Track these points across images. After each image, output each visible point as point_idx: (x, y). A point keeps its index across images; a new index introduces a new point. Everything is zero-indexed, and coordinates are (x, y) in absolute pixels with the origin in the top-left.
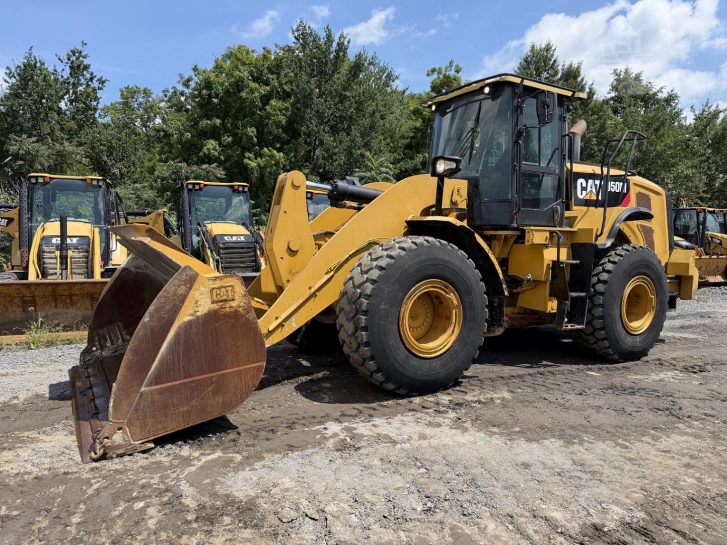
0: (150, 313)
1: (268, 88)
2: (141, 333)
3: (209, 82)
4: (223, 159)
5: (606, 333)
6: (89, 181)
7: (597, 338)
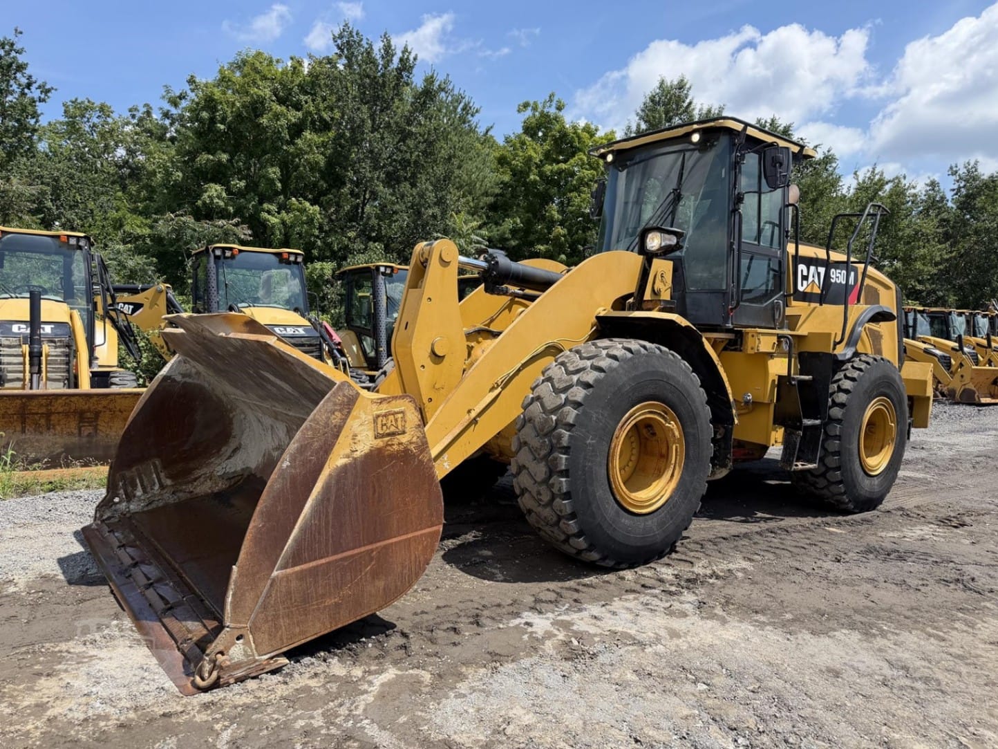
0: (291, 455)
1: (300, 114)
2: (277, 486)
3: (213, 100)
4: (232, 211)
5: (842, 474)
6: (64, 239)
7: (828, 481)
